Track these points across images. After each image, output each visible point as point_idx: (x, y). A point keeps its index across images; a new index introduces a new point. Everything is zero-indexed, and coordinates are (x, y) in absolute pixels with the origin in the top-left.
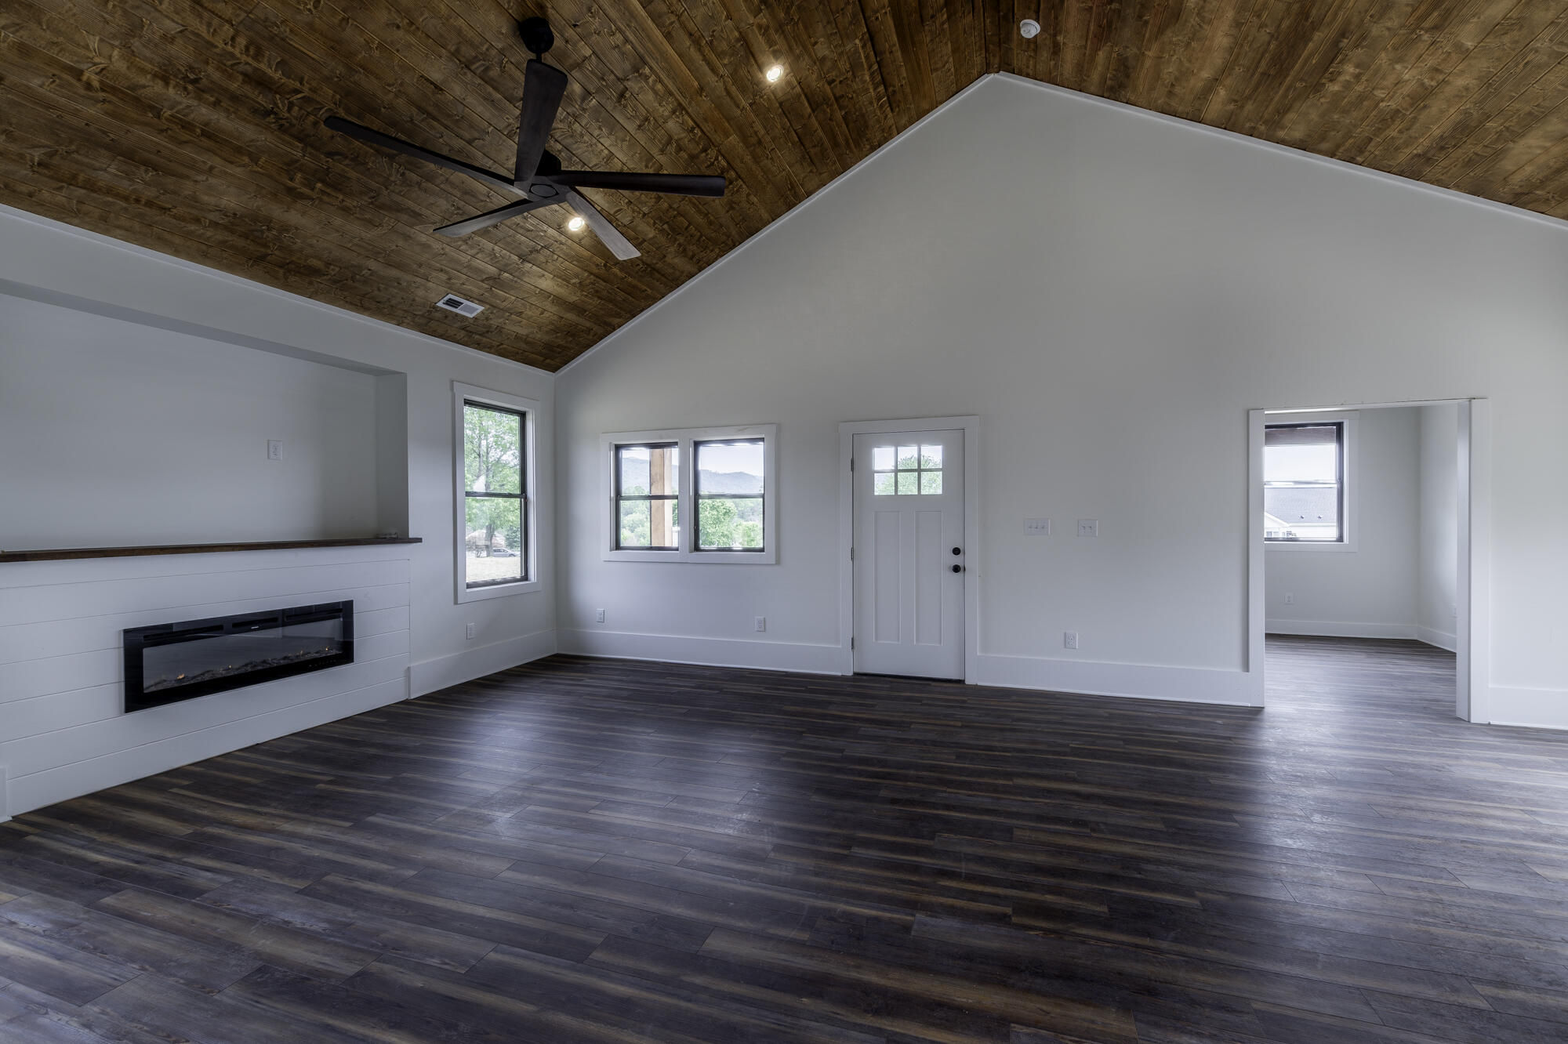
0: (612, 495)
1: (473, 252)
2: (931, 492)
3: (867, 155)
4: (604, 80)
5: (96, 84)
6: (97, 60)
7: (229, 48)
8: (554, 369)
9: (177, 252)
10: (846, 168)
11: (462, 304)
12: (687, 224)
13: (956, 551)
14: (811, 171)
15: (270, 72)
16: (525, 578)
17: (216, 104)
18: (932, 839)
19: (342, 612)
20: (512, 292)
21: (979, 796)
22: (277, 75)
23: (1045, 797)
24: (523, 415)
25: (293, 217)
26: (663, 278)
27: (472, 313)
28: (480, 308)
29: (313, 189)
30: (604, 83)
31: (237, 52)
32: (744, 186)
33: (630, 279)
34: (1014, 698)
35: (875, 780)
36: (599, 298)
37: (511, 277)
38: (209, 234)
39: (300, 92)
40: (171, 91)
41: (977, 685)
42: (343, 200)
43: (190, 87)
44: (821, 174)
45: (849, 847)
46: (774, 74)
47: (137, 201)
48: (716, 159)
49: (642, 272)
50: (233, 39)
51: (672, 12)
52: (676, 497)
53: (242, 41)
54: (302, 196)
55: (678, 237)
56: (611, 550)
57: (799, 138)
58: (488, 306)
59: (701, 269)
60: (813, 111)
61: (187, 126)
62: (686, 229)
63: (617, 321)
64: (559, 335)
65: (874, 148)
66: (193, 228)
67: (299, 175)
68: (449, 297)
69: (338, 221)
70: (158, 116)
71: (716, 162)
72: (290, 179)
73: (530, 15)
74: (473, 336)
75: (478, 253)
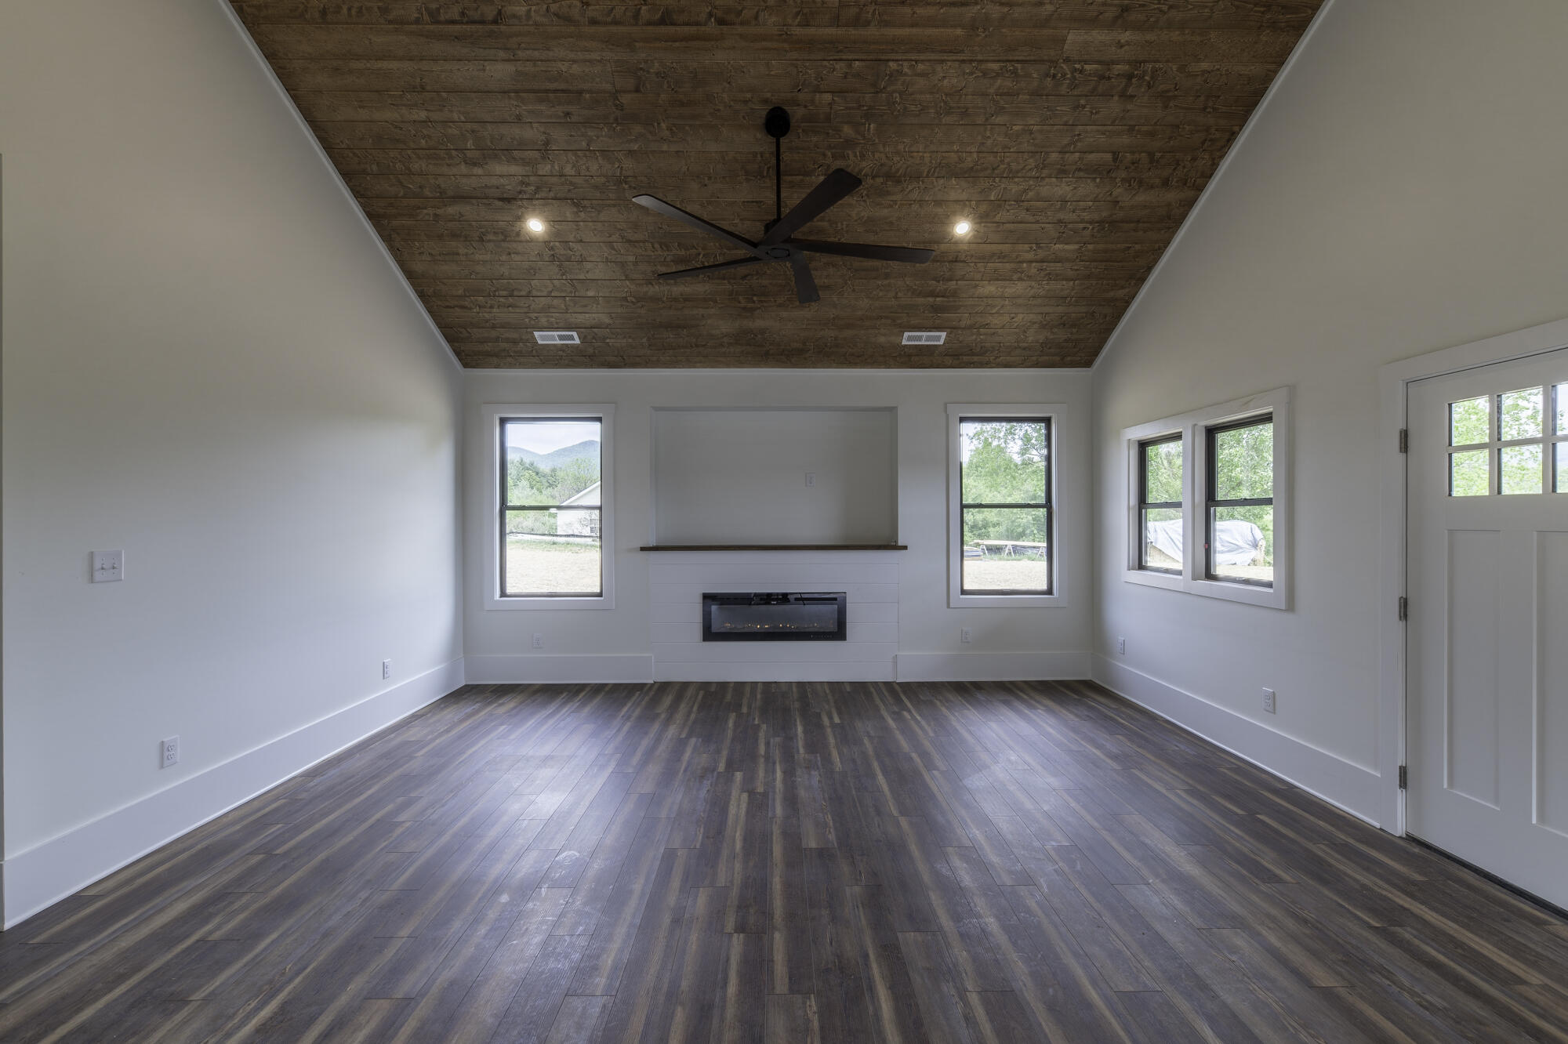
4: (863, 106)
5: (634, 300)
7: (656, 253)
8: (1088, 364)
9: (728, 365)
11: (922, 336)
12: (1109, 156)
15: (679, 252)
16: (1049, 591)
19: (835, 601)
20: (960, 311)
24: (1047, 421)
25: (759, 323)
26: (1142, 225)
27: (939, 340)
28: (943, 335)
29: (754, 302)
30: (865, 108)
31: (660, 253)
33: (1091, 247)
36: (1067, 280)
37: (945, 299)
38: (732, 350)
39: (699, 254)
40: (657, 287)
42: (775, 301)
47: (692, 346)
48: (1074, 71)
50: (653, 247)
53: (657, 246)
54: (752, 310)
55: (1112, 174)
56: (1133, 569)
58: (949, 330)
61: (675, 300)
66: (724, 350)
67: (741, 298)
68: (906, 334)
69: (784, 314)
70: (663, 302)
71: (1077, 75)
72: (740, 302)
73: (764, 113)
74: (960, 357)
75: (897, 293)
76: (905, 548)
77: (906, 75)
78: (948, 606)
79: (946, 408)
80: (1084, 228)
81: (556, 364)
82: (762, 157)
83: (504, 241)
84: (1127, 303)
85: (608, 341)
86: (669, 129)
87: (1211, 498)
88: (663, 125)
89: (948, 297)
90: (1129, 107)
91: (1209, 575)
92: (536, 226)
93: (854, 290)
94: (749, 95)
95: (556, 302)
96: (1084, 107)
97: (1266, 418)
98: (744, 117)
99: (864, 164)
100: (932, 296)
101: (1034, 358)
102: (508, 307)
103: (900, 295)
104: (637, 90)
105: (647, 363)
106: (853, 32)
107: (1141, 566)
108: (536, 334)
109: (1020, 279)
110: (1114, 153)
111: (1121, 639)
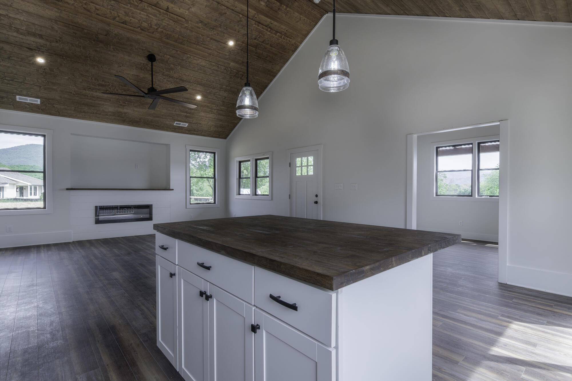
1: (174, 110)
2: (310, 174)
3: (293, 54)
5: (75, 94)
6: (73, 90)
8: (225, 138)
9: (107, 122)
11: (181, 124)
13: (316, 196)
14: (272, 64)
15: (102, 83)
16: (215, 203)
17: (96, 92)
19: (149, 207)
20: (193, 118)
22: (104, 83)
24: (214, 153)
25: (125, 110)
27: (186, 126)
28: (187, 124)
29: (125, 104)
31: (94, 81)
36: (223, 116)
38: (111, 117)
40: (87, 92)
42: (134, 105)
43: (90, 90)
46: (231, 43)
47: (94, 113)
48: (231, 70)
50: (92, 79)
51: (184, 41)
52: (250, 177)
54: (124, 106)
56: (237, 195)
57: (257, 57)
58: (189, 123)
60: (256, 48)
61: (94, 97)
64: (218, 128)
65: (294, 51)
66: (107, 117)
67: (121, 101)
68: (176, 122)
69: (136, 109)
70: (88, 97)
71: (232, 71)
72: (120, 103)
73: (148, 54)
74: (191, 131)
75: (176, 110)
76: (173, 190)
77: (192, 58)
78: (186, 208)
79: (186, 147)
80: (229, 105)
81: (22, 110)
82: (143, 64)
83: (20, 61)
84: (237, 124)
85: (54, 105)
86: (113, 48)
87: (256, 177)
88: (111, 47)
89: (191, 114)
90: (242, 81)
91: (256, 195)
92: (40, 60)
93: (162, 107)
94: (144, 49)
95: (35, 87)
96: (232, 78)
97: (267, 158)
98: (141, 53)
99: (175, 75)
100: (186, 113)
101: (212, 135)
102: (8, 84)
103: (176, 111)
104: (106, 35)
105: (70, 116)
106: (180, 45)
107: (239, 194)
108: (17, 97)
109: (211, 113)
110: (238, 90)
111: (234, 214)
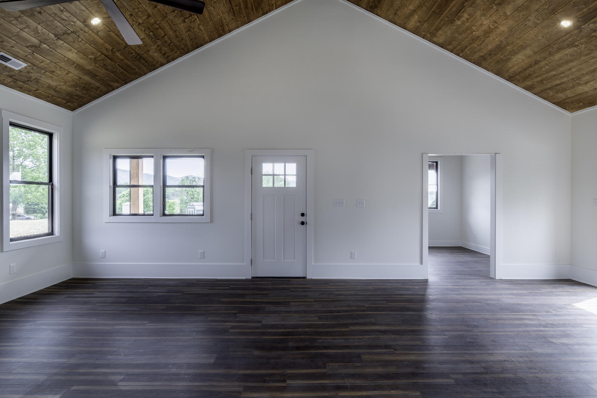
0: (111, 184)
1: (22, 26)
2: (291, 186)
3: (260, 17)
8: (73, 109)
10: (249, 21)
11: (10, 60)
12: (163, 34)
13: (303, 215)
14: (233, 19)
16: (52, 233)
18: (325, 368)
20: (48, 58)
21: (337, 339)
23: (367, 335)
24: (51, 135)
26: (146, 64)
27: (17, 67)
28: (24, 65)
32: (197, 19)
33: (126, 61)
34: (331, 284)
35: (283, 337)
36: (106, 69)
37: (48, 48)
41: (312, 279)
44: (237, 21)
45: (284, 381)
49: (134, 58)
52: (152, 186)
55: (158, 41)
56: (110, 216)
58: (30, 64)
59: (168, 62)
62: (163, 37)
63: (115, 84)
64: (78, 88)
65: (264, 13)
68: (2, 53)
74: (18, 82)
80: (132, 53)
87: (164, 184)
91: (164, 215)
107: (116, 214)
109: (90, 58)
